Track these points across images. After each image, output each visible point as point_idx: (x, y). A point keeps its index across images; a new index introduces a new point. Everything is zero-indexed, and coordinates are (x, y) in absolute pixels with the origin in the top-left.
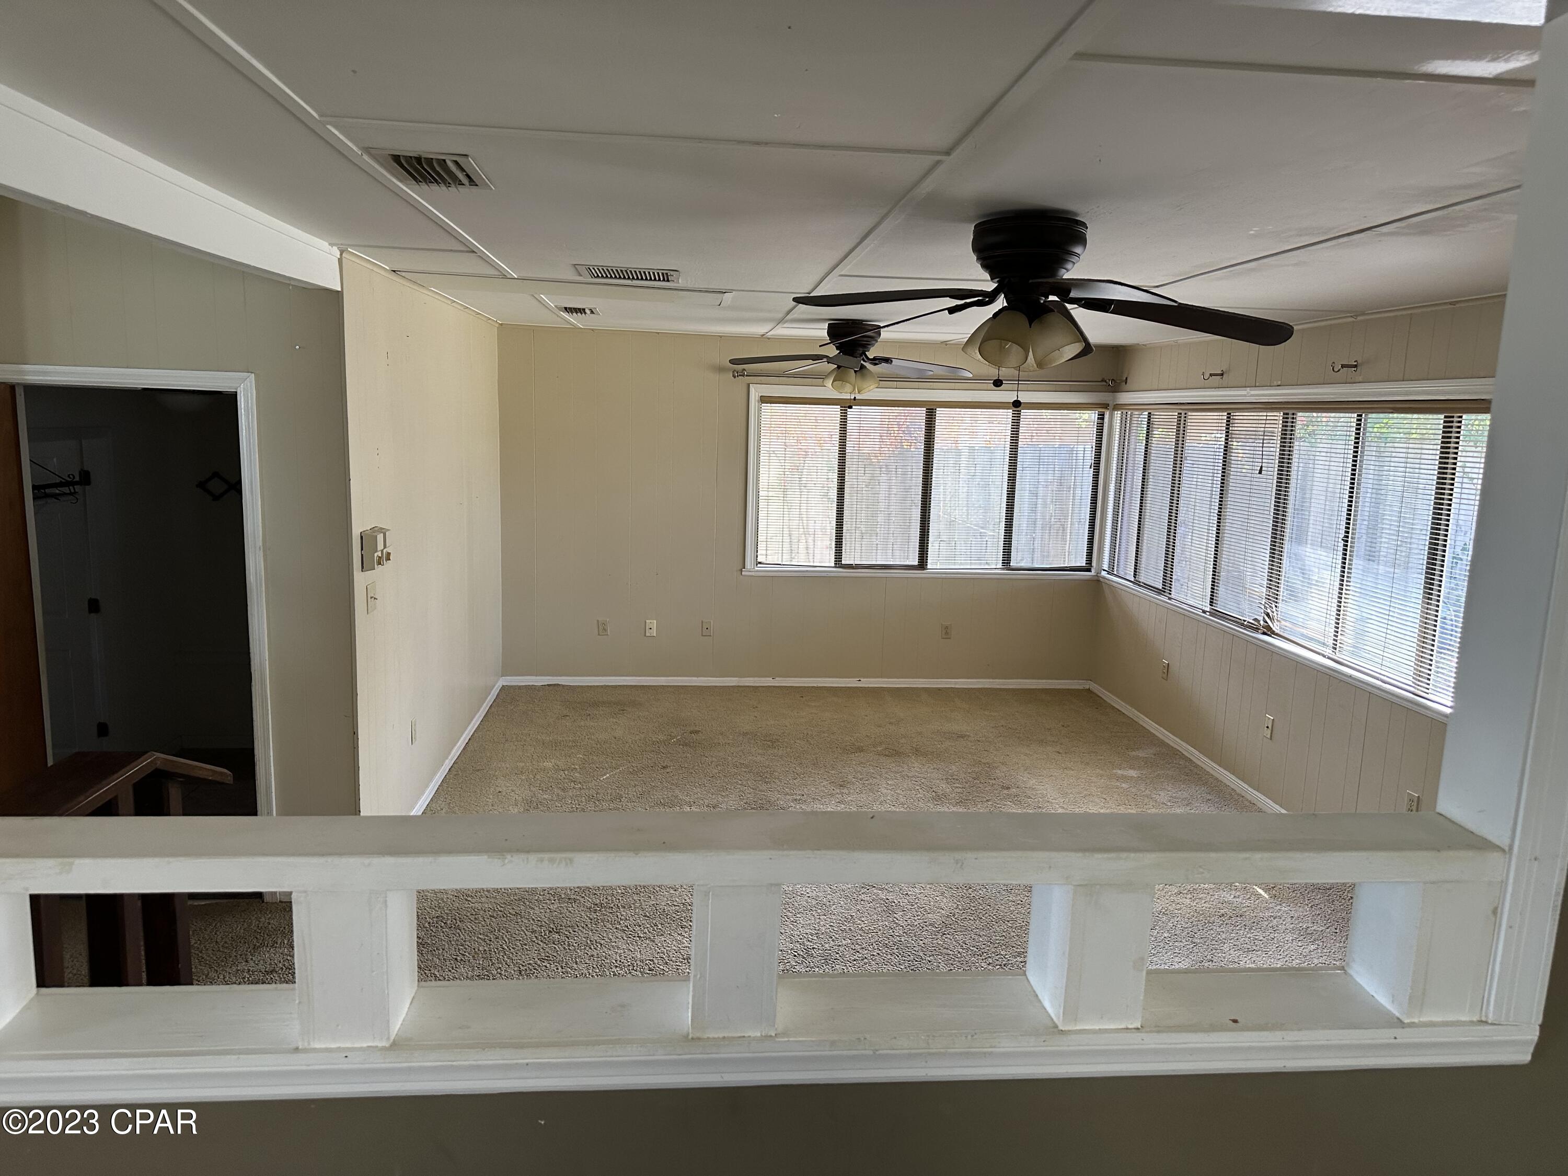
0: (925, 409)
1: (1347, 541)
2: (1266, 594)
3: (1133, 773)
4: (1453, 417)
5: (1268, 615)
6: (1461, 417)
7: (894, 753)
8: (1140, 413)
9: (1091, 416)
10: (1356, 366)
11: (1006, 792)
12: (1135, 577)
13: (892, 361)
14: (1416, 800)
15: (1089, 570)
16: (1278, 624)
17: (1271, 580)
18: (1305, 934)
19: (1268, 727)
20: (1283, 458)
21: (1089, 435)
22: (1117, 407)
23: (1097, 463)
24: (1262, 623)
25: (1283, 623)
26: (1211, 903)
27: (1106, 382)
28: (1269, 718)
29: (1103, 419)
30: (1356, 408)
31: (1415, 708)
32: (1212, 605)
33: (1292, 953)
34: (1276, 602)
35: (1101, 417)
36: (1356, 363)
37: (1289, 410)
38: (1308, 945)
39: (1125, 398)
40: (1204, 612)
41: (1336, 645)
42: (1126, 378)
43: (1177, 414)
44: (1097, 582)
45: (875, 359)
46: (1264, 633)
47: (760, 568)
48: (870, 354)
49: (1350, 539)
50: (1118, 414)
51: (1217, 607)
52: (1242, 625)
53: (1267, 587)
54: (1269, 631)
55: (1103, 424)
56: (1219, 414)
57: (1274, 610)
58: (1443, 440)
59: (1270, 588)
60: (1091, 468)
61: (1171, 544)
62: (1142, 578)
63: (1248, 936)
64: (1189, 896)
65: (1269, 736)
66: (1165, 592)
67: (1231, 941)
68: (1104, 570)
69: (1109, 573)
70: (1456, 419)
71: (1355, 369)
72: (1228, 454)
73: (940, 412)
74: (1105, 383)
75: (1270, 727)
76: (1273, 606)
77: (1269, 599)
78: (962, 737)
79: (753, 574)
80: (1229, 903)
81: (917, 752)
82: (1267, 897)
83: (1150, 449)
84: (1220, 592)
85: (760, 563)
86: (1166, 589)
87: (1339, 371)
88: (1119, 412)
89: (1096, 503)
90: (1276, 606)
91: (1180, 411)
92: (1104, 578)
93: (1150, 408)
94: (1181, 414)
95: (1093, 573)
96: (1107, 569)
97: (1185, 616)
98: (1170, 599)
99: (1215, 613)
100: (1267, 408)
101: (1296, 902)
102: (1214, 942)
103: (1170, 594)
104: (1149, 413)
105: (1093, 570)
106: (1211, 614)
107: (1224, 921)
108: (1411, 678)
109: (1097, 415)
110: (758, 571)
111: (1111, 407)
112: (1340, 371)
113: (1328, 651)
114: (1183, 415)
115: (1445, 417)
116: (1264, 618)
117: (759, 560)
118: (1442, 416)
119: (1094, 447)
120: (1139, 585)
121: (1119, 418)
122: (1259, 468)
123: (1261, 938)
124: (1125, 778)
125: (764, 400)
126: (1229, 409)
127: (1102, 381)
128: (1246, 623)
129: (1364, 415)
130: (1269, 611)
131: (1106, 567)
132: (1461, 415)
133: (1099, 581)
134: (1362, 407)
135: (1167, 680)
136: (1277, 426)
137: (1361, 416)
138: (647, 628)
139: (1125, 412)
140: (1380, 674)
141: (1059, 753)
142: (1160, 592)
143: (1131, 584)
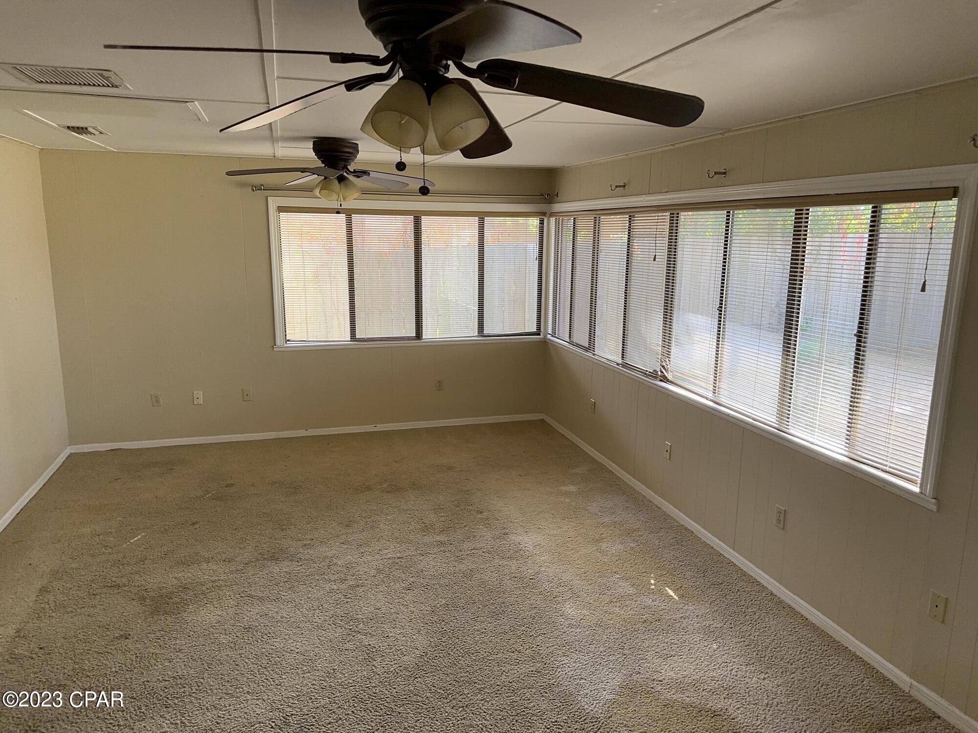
0: (413, 217)
1: (721, 311)
2: (662, 352)
3: (572, 488)
4: (802, 210)
5: (663, 367)
6: (808, 210)
7: (395, 489)
8: (568, 219)
9: (534, 222)
10: (725, 173)
11: (479, 516)
12: (570, 339)
13: (369, 174)
14: (783, 512)
15: (539, 334)
16: (671, 374)
17: (664, 341)
18: (708, 631)
19: (667, 451)
20: (671, 248)
21: (534, 236)
22: (552, 214)
23: (540, 257)
24: (659, 373)
25: (675, 373)
26: (635, 609)
27: (543, 195)
28: (668, 444)
29: (543, 224)
30: (725, 206)
31: (780, 441)
32: (623, 360)
33: (701, 655)
34: (669, 358)
35: (542, 222)
36: (725, 171)
37: (674, 211)
38: (712, 644)
39: (558, 207)
40: (618, 364)
41: (715, 390)
42: (557, 194)
43: (593, 218)
44: (545, 343)
45: (355, 172)
46: (661, 381)
47: (289, 344)
48: (351, 168)
49: (723, 309)
50: (553, 220)
51: (627, 361)
52: (645, 374)
53: (662, 346)
54: (665, 379)
55: (543, 227)
56: (623, 216)
57: (668, 363)
58: (795, 229)
59: (664, 347)
60: (536, 260)
61: (593, 314)
62: (575, 340)
63: (666, 641)
64: (618, 604)
65: (668, 458)
66: (590, 350)
67: (653, 649)
68: (549, 334)
69: (552, 336)
70: (804, 212)
71: (725, 175)
72: (630, 250)
73: (425, 220)
74: (542, 197)
75: (669, 451)
76: (667, 360)
77: (664, 355)
78: (450, 468)
79: (283, 349)
80: (649, 607)
81: (414, 486)
82: (677, 598)
83: (576, 245)
84: (628, 350)
85: (288, 341)
86: (590, 347)
87: (713, 177)
88: (554, 219)
89: (541, 286)
90: (669, 361)
91: (595, 216)
92: (549, 340)
93: (575, 215)
94: (596, 218)
95: (541, 336)
96: (551, 333)
97: (605, 368)
98: (594, 355)
99: (625, 365)
100: (658, 210)
101: (698, 600)
102: (641, 652)
103: (594, 351)
104: (574, 218)
105: (542, 334)
106: (623, 366)
107: (646, 628)
108: (775, 417)
109: (539, 220)
110: (287, 347)
111: (548, 215)
112: (715, 177)
113: (710, 395)
114: (598, 219)
115: (796, 210)
116: (660, 369)
117: (288, 339)
118: (794, 210)
119: (538, 244)
120: (573, 345)
121: (554, 223)
122: (653, 257)
123: (677, 642)
124: (567, 494)
125: (281, 209)
126: (631, 213)
127: (541, 195)
128: (647, 373)
129: (731, 212)
130: (664, 364)
131: (550, 331)
132: (808, 208)
133: (546, 342)
134: (730, 206)
135: (594, 414)
136: (665, 224)
137: (729, 212)
138: (195, 398)
139: (558, 218)
140: (751, 413)
141: (521, 476)
142: (587, 349)
143: (568, 344)
